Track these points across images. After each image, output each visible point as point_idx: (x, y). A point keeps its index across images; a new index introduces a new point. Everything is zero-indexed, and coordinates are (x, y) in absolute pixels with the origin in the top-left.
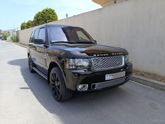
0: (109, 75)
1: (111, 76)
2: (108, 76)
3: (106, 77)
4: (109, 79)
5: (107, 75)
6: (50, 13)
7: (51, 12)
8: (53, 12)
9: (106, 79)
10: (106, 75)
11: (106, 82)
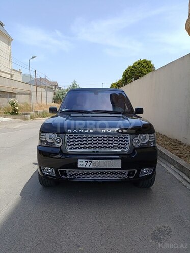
0: (84, 161)
1: (89, 164)
2: (82, 162)
3: (79, 163)
4: (84, 167)
5: (81, 160)
6: (143, 67)
7: (144, 64)
8: (147, 64)
9: (79, 166)
10: (79, 160)
11: (78, 170)
